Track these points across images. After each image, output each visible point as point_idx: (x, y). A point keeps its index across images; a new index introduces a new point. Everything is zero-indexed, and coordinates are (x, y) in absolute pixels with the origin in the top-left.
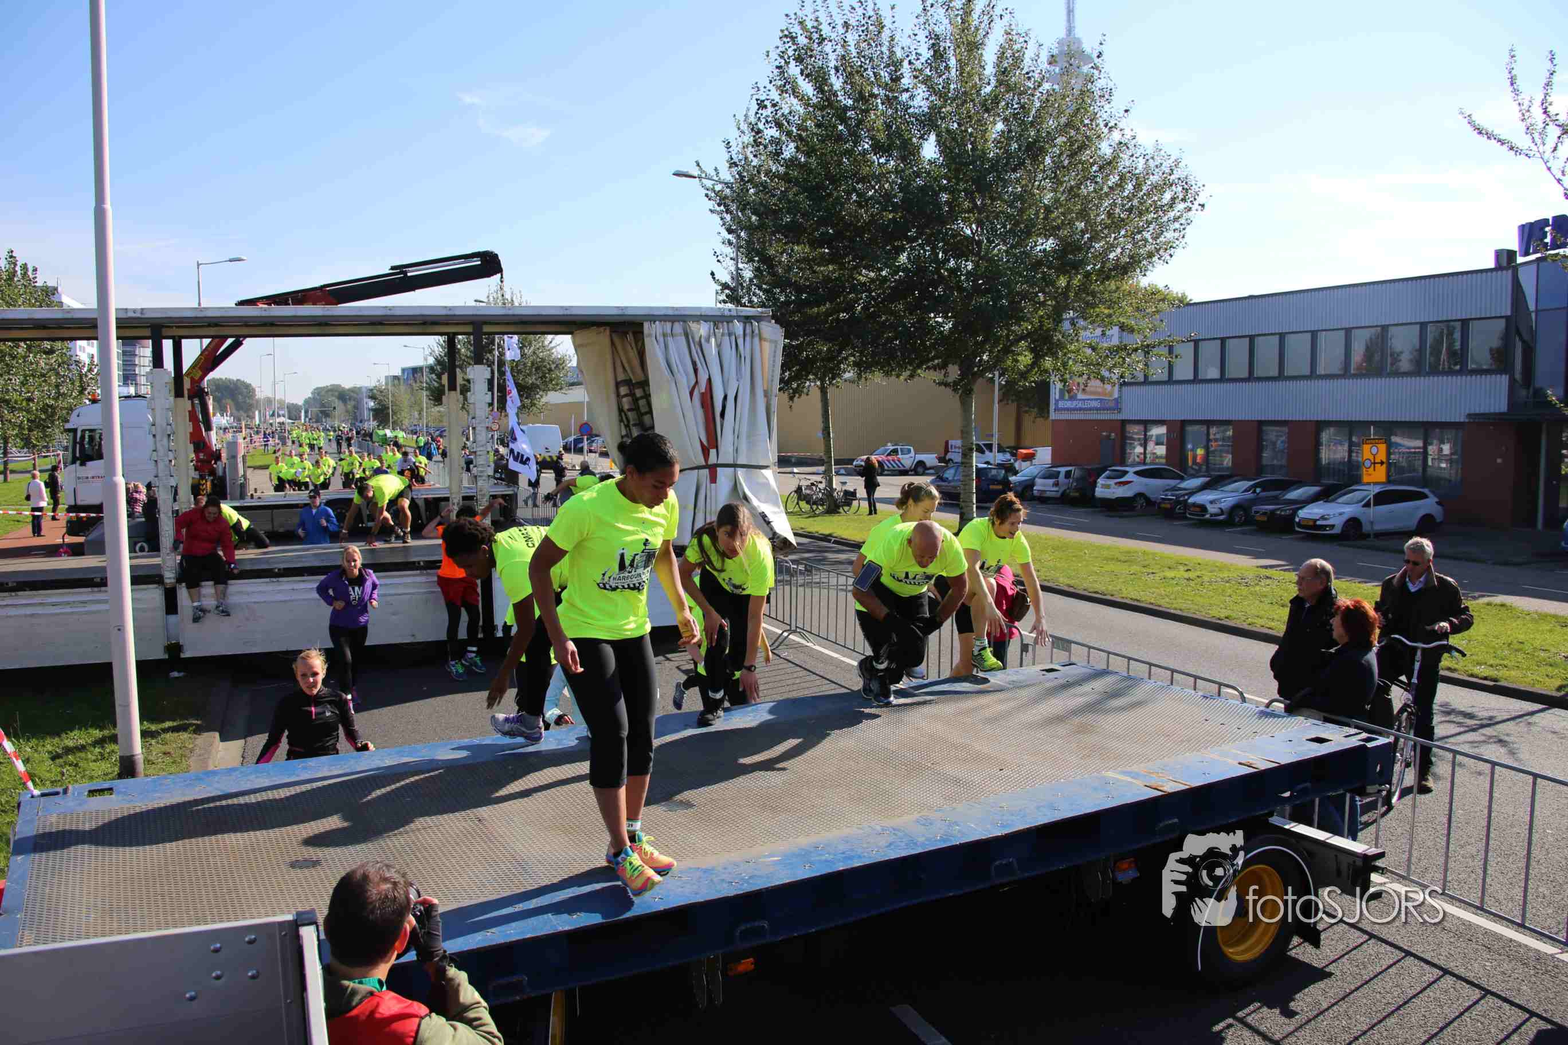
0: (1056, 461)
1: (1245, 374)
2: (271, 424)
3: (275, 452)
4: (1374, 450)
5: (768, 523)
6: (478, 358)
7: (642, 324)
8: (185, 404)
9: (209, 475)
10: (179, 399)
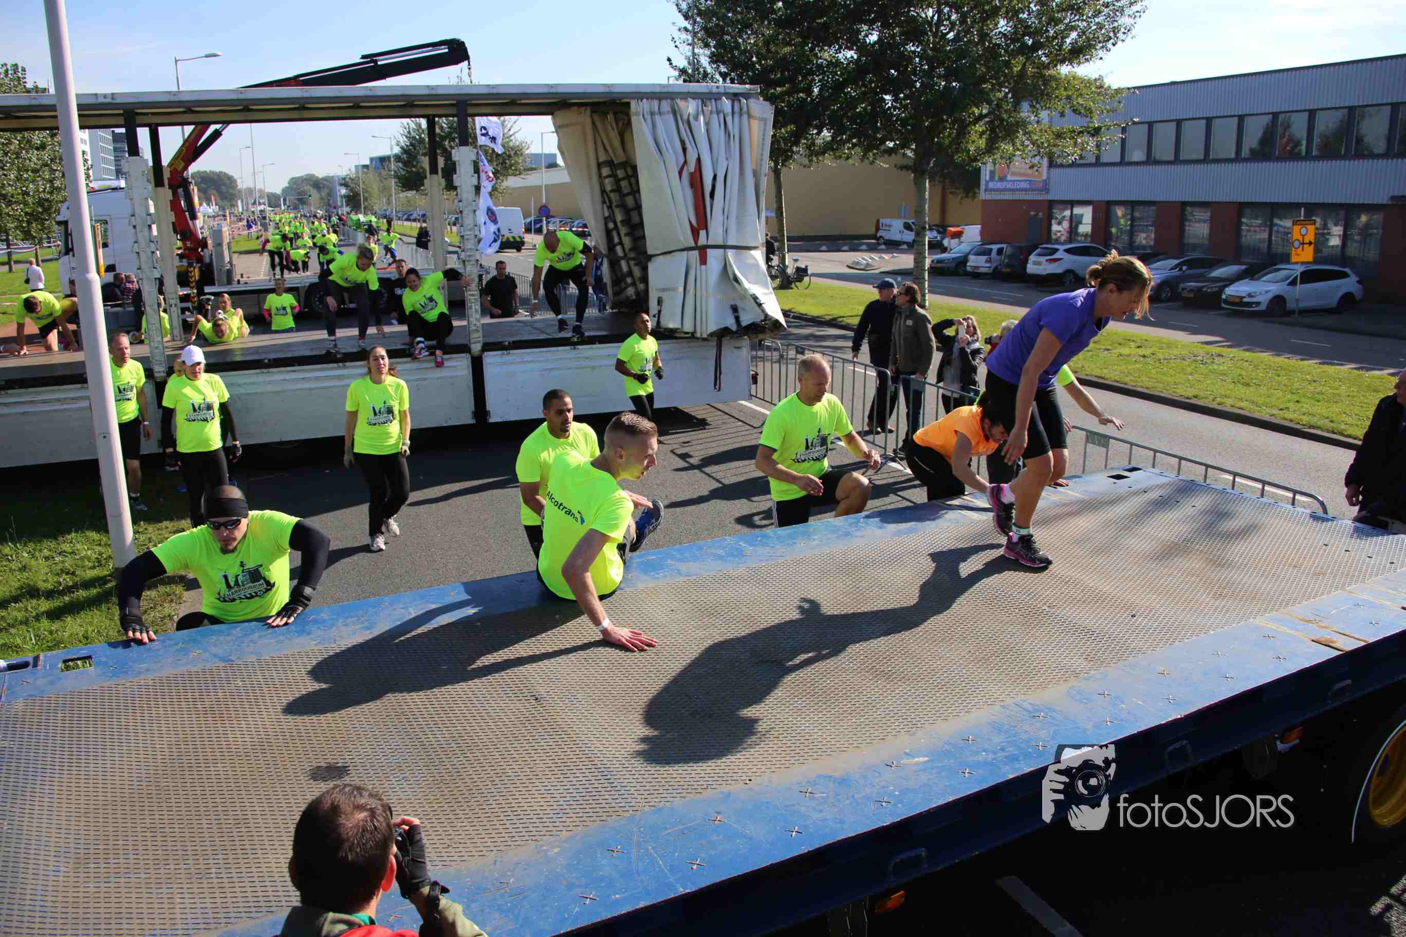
0: (987, 237)
1: (1172, 158)
2: (253, 212)
3: (258, 238)
4: (1303, 231)
5: (760, 305)
7: (628, 104)
8: (166, 193)
9: (197, 263)
10: (160, 189)
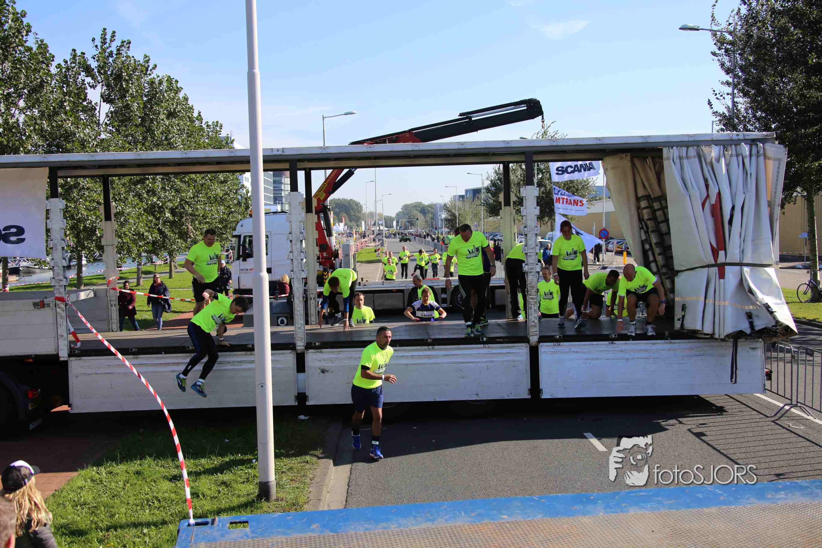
2: (373, 231)
3: (376, 251)
5: (772, 313)
6: (528, 180)
7: (661, 150)
8: (313, 217)
9: (330, 268)
10: (310, 215)
